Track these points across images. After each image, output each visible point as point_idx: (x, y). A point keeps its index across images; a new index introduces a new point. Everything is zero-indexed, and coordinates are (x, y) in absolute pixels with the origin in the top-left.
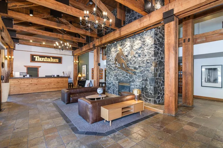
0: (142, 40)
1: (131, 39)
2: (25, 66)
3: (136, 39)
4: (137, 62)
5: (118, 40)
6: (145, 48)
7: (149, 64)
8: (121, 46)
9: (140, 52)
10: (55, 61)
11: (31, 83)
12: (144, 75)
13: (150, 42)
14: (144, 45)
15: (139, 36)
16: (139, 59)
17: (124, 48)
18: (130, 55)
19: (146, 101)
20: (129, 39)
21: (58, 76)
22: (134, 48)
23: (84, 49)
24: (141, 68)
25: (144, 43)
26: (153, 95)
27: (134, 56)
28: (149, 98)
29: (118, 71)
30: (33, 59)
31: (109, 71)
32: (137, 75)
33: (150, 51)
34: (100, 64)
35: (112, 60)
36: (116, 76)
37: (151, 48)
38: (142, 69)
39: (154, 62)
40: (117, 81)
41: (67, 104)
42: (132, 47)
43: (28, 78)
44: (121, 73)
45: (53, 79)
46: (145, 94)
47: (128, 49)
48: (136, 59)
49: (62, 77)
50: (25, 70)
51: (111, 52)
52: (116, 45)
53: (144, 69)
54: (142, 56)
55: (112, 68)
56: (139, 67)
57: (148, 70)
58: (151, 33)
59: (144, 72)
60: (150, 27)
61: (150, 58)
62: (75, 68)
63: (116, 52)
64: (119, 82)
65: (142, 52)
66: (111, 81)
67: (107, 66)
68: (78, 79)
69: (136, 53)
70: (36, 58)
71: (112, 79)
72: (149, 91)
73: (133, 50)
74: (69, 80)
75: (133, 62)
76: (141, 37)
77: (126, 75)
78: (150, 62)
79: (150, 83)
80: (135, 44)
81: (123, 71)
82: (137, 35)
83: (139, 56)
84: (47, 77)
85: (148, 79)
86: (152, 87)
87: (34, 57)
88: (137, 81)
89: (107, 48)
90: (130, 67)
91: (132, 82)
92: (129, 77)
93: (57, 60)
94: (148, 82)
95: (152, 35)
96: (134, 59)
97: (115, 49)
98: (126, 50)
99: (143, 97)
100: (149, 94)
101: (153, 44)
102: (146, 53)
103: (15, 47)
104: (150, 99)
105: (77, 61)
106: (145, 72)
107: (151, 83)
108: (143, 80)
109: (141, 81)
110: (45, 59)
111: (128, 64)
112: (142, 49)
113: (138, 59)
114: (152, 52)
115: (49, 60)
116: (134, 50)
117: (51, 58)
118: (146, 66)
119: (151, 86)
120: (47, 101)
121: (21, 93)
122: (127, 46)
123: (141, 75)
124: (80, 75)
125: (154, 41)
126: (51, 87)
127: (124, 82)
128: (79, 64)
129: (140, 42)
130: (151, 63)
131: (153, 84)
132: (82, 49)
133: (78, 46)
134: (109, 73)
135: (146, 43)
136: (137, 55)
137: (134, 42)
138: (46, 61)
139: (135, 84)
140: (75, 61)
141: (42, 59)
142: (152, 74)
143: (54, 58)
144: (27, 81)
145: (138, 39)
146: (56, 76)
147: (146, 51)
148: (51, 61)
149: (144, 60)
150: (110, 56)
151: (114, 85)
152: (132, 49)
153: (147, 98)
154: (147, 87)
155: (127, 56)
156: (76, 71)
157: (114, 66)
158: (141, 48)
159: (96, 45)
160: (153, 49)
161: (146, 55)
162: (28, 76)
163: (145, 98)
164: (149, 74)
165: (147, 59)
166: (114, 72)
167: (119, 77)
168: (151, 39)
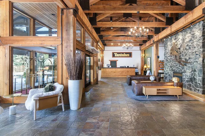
0: (192, 33)
1: (183, 33)
2: (109, 60)
3: (187, 33)
4: (187, 54)
5: (172, 35)
6: (194, 41)
7: (198, 56)
8: (175, 39)
9: (190, 44)
10: (127, 56)
11: (112, 71)
12: (193, 66)
13: (198, 34)
14: (194, 37)
15: (190, 29)
16: (190, 51)
17: (178, 42)
18: (182, 47)
19: (195, 90)
20: (181, 33)
21: (128, 67)
22: (185, 41)
23: (148, 44)
24: (191, 59)
25: (193, 36)
26: (201, 85)
27: (186, 49)
28: (197, 89)
29: (173, 62)
30: (114, 56)
31: (166, 62)
32: (188, 66)
33: (199, 43)
34: (159, 56)
35: (168, 53)
36: (171, 67)
37: (200, 40)
39: (202, 54)
40: (172, 72)
41: (129, 85)
42: (183, 40)
43: (110, 68)
44: (175, 65)
45: (125, 69)
46: (194, 84)
47: (181, 42)
48: (187, 51)
49: (131, 68)
50: (109, 63)
51: (167, 45)
52: (171, 39)
53: (193, 61)
54: (192, 48)
55: (168, 60)
56: (189, 58)
57: (196, 61)
58: (200, 26)
59: (193, 63)
60: (196, 21)
61: (198, 50)
62: (142, 61)
63: (171, 45)
64: (173, 73)
65: (192, 44)
66: (168, 72)
67: (165, 58)
68: (144, 70)
69: (187, 45)
70: (115, 55)
71: (168, 70)
72: (198, 81)
74: (136, 70)
75: (185, 54)
76: (191, 30)
77: (179, 66)
78: (198, 54)
79: (198, 74)
80: (186, 37)
81: (177, 63)
82: (187, 29)
83: (190, 48)
84: (121, 67)
85: (197, 70)
86: (201, 78)
87: (114, 54)
88: (187, 72)
89: (165, 42)
90: (182, 58)
91: (184, 73)
92: (182, 68)
93: (128, 55)
94: (197, 73)
95: (200, 28)
96: (185, 51)
97: (171, 43)
98: (179, 43)
99: (193, 87)
100: (198, 84)
101: (201, 36)
102: (195, 45)
103: (104, 49)
104: (199, 89)
105: (143, 55)
106: (195, 63)
107: (200, 73)
108: (192, 71)
109: (191, 72)
110: (121, 55)
111: (181, 56)
112: (191, 42)
113: (188, 51)
114: (201, 43)
115: (123, 55)
116: (185, 42)
117: (124, 54)
118: (195, 58)
119: (199, 76)
120: (119, 83)
121: (107, 77)
122: (180, 40)
123: (191, 66)
124: (145, 67)
125: (202, 33)
126: (123, 75)
127: (177, 73)
128: (145, 57)
129: (190, 35)
130: (200, 55)
131: (202, 75)
132: (145, 45)
133: (143, 43)
134: (166, 64)
135: (195, 36)
136: (188, 47)
137: (185, 36)
138: (121, 56)
139: (186, 74)
140: (141, 55)
141: (119, 54)
142: (200, 65)
143: (126, 53)
144: (110, 70)
145: (189, 32)
146: (126, 67)
147: (195, 43)
148: (125, 56)
149: (194, 52)
150: (167, 49)
151: (169, 75)
152: (184, 42)
153: (196, 88)
154: (196, 78)
155: (179, 49)
156: (143, 63)
157: (169, 58)
158: (191, 40)
159: (155, 41)
160: (201, 41)
161: (195, 48)
162: (110, 67)
163: (195, 88)
164: (197, 65)
165: (196, 51)
166: (170, 63)
167: (173, 68)
168: (199, 31)
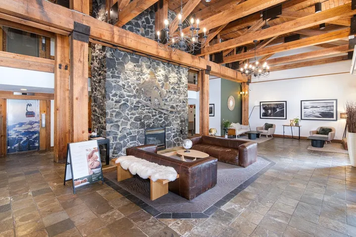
3: (172, 70)
4: (173, 99)
6: (181, 86)
7: (184, 104)
9: (176, 88)
15: (175, 68)
16: (176, 96)
18: (164, 88)
24: (178, 107)
29: (143, 110)
31: (116, 110)
32: (175, 116)
36: (140, 120)
38: (180, 108)
40: (143, 129)
42: (167, 77)
44: (150, 114)
47: (162, 78)
48: (172, 96)
51: (124, 68)
54: (179, 93)
55: (128, 104)
57: (184, 110)
65: (178, 89)
66: (127, 131)
69: (172, 88)
71: (128, 127)
72: (185, 132)
73: (168, 83)
75: (169, 99)
77: (160, 117)
78: (185, 102)
80: (171, 76)
81: (154, 110)
82: (172, 66)
83: (175, 93)
86: (187, 128)
88: (174, 124)
91: (168, 126)
92: (163, 120)
96: (169, 94)
97: (137, 69)
106: (182, 113)
109: (179, 123)
112: (178, 85)
113: (174, 96)
116: (170, 83)
119: (186, 126)
122: (159, 73)
123: (179, 116)
127: (155, 128)
129: (177, 76)
134: (119, 114)
135: (182, 80)
136: (173, 90)
137: (169, 72)
139: (172, 127)
142: (187, 114)
145: (175, 72)
149: (180, 98)
150: (121, 76)
151: (133, 139)
152: (167, 81)
157: (133, 100)
166: (134, 112)
167: (146, 122)
